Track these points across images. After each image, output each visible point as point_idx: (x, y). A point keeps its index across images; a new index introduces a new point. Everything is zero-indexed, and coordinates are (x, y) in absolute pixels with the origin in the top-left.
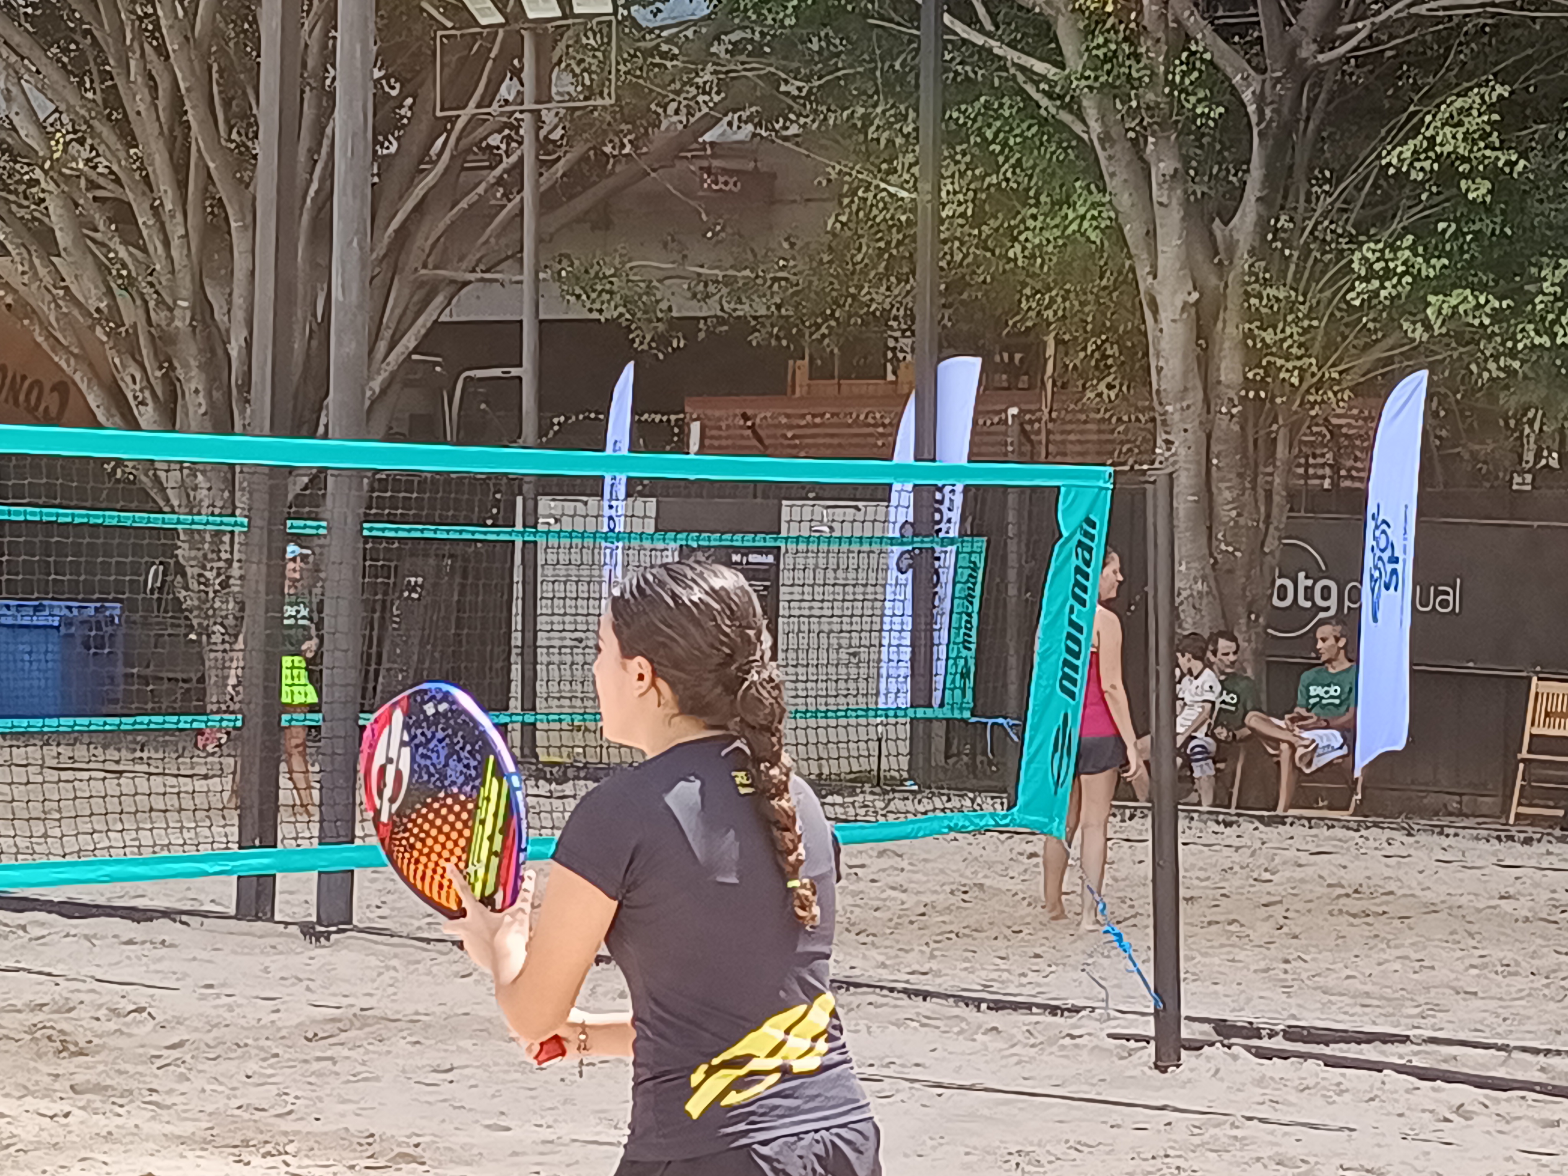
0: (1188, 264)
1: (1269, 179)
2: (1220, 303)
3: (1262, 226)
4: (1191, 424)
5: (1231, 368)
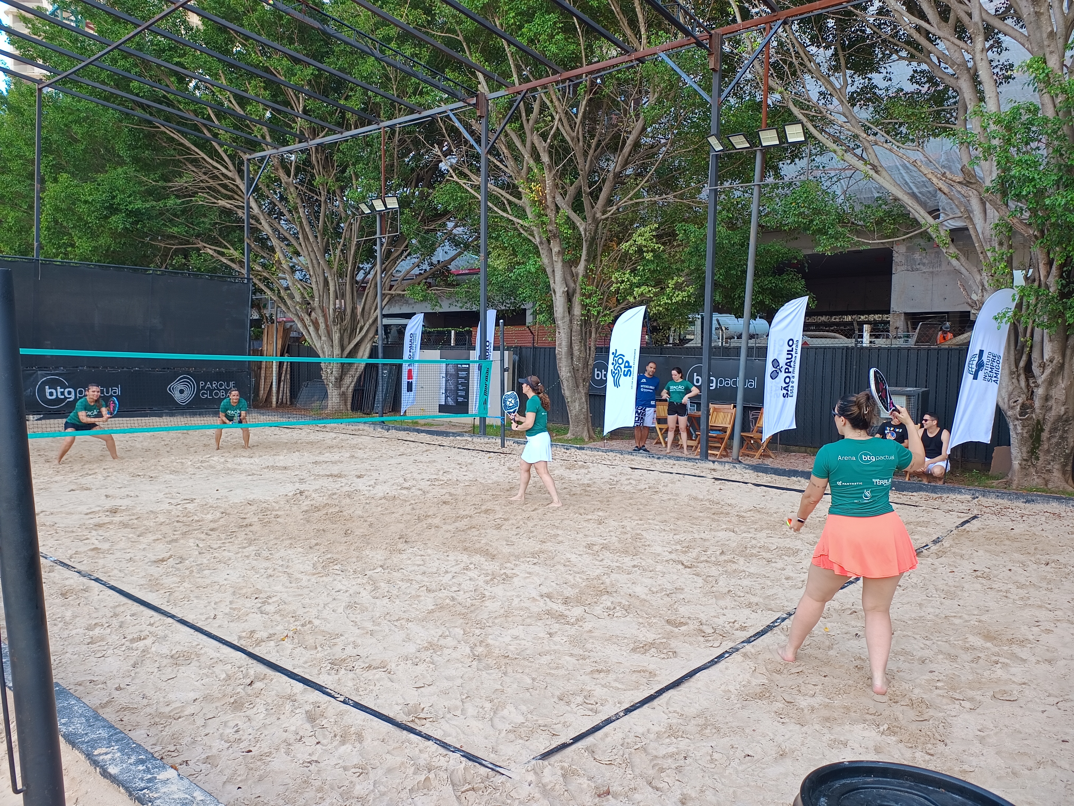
0: (565, 279)
1: (588, 254)
2: (574, 291)
3: (586, 268)
4: (566, 327)
5: (577, 310)
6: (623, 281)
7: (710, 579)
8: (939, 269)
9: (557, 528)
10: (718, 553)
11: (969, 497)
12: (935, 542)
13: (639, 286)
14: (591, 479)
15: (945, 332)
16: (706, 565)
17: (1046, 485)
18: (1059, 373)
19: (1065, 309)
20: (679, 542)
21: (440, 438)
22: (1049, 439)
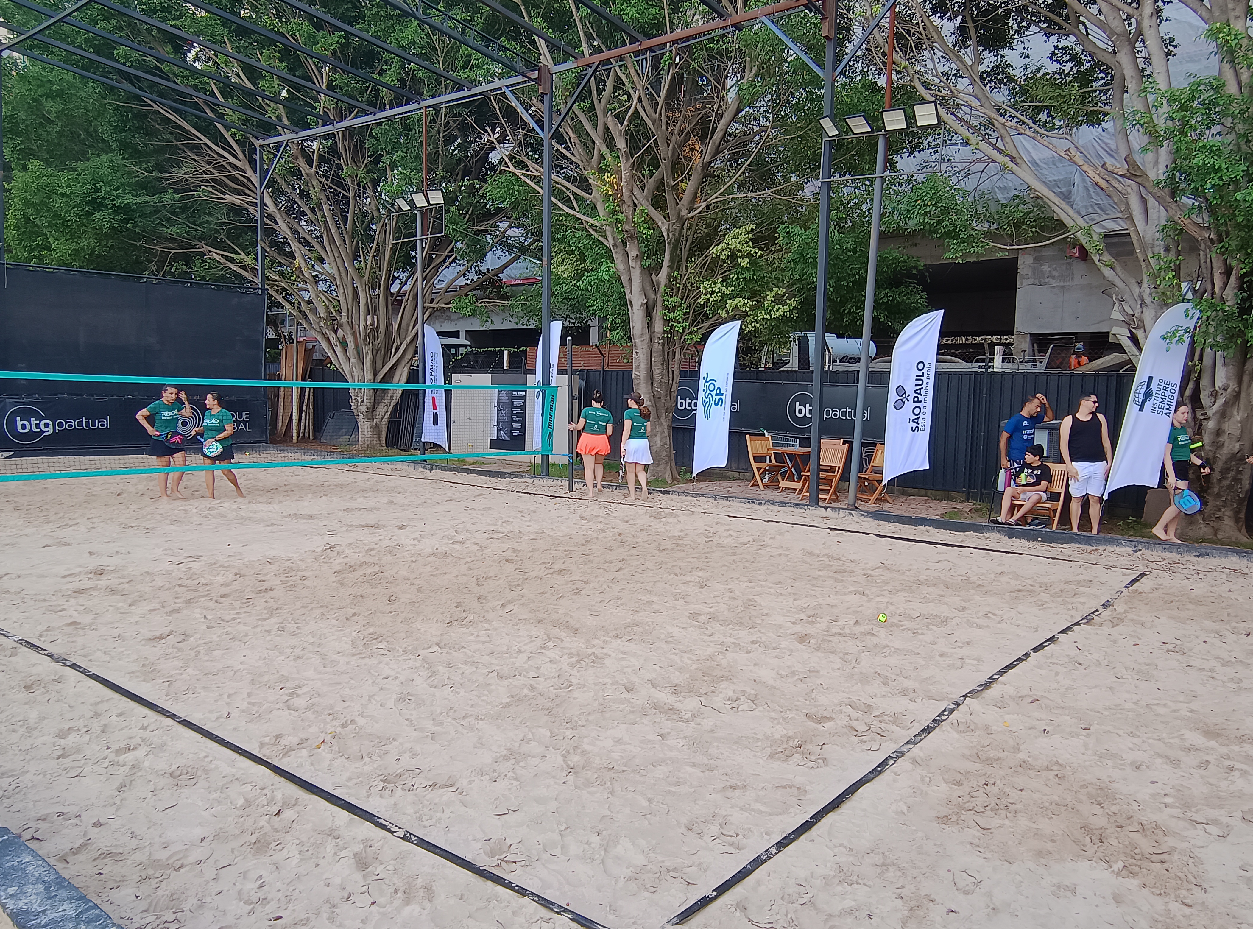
0: (643, 289)
1: (672, 259)
2: (655, 304)
3: (669, 276)
4: (645, 346)
5: (658, 326)
6: (713, 292)
7: (849, 657)
8: (1070, 283)
9: (650, 592)
10: (852, 622)
11: (1129, 550)
12: (1106, 605)
13: (732, 297)
14: (682, 531)
15: (1079, 356)
16: (842, 639)
17: (1215, 535)
18: (1234, 403)
19: (1246, 327)
20: (802, 610)
21: (494, 479)
22: (1220, 481)
